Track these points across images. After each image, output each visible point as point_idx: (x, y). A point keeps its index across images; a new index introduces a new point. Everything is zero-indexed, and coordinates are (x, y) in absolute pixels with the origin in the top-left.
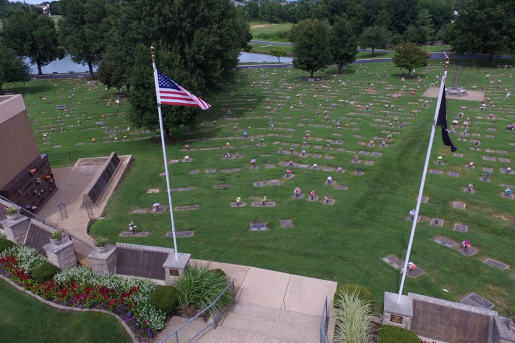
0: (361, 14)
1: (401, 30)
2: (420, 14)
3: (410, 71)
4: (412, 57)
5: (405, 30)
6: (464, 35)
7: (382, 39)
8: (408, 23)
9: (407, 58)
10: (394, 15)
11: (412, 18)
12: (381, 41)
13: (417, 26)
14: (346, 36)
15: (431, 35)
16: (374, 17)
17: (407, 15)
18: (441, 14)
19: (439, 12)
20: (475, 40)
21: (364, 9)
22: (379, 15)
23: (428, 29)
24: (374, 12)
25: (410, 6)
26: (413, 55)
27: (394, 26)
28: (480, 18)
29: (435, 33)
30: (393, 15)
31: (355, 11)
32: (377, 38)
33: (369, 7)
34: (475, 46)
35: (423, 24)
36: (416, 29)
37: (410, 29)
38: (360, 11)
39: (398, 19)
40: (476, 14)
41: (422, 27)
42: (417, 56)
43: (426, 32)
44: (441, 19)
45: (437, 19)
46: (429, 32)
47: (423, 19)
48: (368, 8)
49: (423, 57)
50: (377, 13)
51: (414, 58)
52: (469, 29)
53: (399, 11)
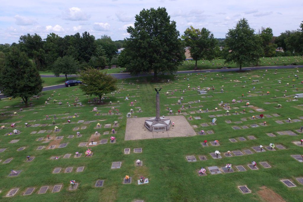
0: (55, 49)
1: (87, 60)
2: (97, 48)
3: (100, 97)
4: (99, 84)
5: (89, 60)
6: (135, 60)
7: (72, 67)
8: (91, 55)
9: (95, 85)
10: (80, 49)
11: (93, 51)
12: (71, 69)
13: (97, 56)
14: (22, 67)
15: (107, 61)
16: (65, 51)
17: (89, 49)
18: (110, 49)
19: (109, 48)
20: (144, 63)
21: (57, 46)
22: (68, 50)
23: (104, 58)
24: (65, 48)
25: (89, 43)
26: (99, 81)
27: (81, 57)
28: (144, 46)
29: (110, 60)
30: (78, 49)
31: (50, 47)
32: (67, 66)
33: (61, 45)
34: (145, 68)
35: (101, 55)
36: (97, 58)
37: (93, 58)
38: (53, 47)
39: (83, 52)
40: (140, 43)
41: (101, 57)
42: (105, 83)
43: (104, 60)
44: (110, 52)
45: (109, 52)
46: (106, 60)
47: (100, 52)
48: (59, 45)
49: (110, 83)
50: (67, 49)
51: (101, 85)
52: (137, 55)
53: (82, 46)
